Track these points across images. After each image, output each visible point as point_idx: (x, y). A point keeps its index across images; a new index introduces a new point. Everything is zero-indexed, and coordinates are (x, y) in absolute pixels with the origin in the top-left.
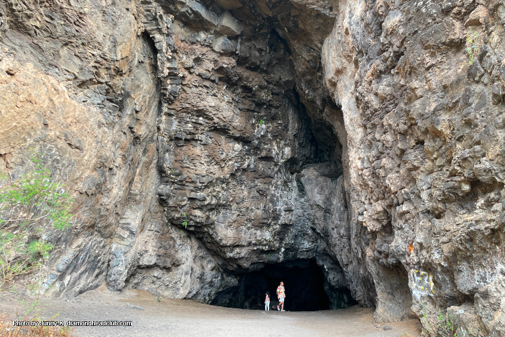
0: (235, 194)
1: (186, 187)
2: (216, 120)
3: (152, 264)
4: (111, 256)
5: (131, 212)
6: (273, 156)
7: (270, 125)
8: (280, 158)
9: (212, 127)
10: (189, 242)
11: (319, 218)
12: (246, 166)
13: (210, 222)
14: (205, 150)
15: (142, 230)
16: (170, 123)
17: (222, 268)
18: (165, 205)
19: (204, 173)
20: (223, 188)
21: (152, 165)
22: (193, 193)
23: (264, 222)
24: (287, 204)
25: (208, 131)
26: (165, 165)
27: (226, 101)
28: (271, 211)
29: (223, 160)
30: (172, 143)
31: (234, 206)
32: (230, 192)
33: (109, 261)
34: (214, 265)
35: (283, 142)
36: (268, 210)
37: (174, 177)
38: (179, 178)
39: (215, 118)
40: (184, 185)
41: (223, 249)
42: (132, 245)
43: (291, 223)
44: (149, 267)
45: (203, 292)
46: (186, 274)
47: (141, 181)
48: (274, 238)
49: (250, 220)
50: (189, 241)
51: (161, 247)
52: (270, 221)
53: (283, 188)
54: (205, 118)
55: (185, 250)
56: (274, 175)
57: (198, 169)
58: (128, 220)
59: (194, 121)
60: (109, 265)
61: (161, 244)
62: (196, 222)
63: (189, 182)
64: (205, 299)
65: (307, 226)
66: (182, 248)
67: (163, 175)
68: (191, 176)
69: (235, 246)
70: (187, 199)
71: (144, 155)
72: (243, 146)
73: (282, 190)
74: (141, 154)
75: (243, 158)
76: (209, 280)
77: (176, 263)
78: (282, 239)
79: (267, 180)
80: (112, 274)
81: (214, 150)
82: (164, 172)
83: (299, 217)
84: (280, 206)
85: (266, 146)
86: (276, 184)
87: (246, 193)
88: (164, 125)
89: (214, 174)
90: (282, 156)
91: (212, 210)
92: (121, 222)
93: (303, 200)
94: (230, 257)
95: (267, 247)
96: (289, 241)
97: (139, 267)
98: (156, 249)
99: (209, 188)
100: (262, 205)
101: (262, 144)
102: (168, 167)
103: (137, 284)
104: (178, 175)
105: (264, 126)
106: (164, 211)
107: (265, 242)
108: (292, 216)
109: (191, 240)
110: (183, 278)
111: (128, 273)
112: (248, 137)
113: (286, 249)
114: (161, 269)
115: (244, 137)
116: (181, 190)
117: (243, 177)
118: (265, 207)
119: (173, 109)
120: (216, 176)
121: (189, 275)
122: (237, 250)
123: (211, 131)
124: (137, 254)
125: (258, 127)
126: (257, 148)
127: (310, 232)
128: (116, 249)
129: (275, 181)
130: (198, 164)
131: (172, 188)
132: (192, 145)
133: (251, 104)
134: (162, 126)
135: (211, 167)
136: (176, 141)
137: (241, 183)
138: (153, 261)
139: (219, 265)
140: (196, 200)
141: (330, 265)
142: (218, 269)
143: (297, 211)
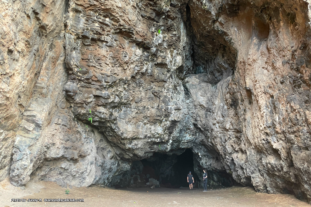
0: (134, 94)
1: (92, 85)
2: (122, 22)
3: (59, 156)
4: (15, 150)
5: (37, 105)
6: (167, 63)
7: (166, 35)
8: (173, 65)
9: (117, 29)
10: (93, 136)
11: (201, 116)
12: (145, 71)
13: (113, 117)
14: (110, 51)
15: (49, 124)
16: (77, 20)
17: (119, 157)
18: (71, 101)
19: (109, 73)
20: (125, 88)
21: (59, 62)
22: (98, 91)
23: (158, 118)
24: (176, 104)
25: (113, 33)
26: (72, 63)
27: (131, 5)
28: (163, 110)
29: (126, 63)
30: (79, 42)
31: (133, 105)
32: (131, 93)
33: (12, 155)
34: (113, 155)
35: (175, 51)
36: (161, 109)
37: (81, 75)
38: (86, 76)
39: (120, 20)
40: (90, 83)
41: (123, 141)
42: (37, 138)
43: (179, 120)
44: (56, 160)
45: (103, 177)
46: (92, 164)
47: (48, 75)
48: (164, 132)
49: (146, 117)
50: (93, 134)
51: (68, 140)
52: (163, 118)
53: (173, 91)
54: (112, 19)
55: (90, 143)
56: (167, 80)
57: (103, 69)
58: (34, 112)
59: (101, 21)
60: (12, 159)
61: (69, 137)
62: (101, 118)
63: (95, 81)
64: (104, 182)
65: (190, 122)
66: (87, 141)
67: (70, 72)
68: (97, 75)
69: (133, 139)
70: (93, 97)
71: (51, 51)
72: (143, 52)
73: (172, 93)
74: (48, 49)
75: (142, 63)
76: (108, 167)
77: (83, 154)
78: (171, 133)
79: (161, 84)
80: (15, 168)
81: (119, 52)
82: (71, 70)
83: (185, 115)
84: (171, 106)
85: (162, 54)
86: (168, 88)
87: (143, 94)
88: (71, 22)
89: (118, 75)
90: (175, 64)
91: (114, 107)
92: (25, 114)
93: (188, 101)
94: (129, 148)
95: (159, 139)
96: (176, 134)
97: (46, 160)
98: (64, 142)
99: (112, 88)
100: (156, 105)
101: (159, 52)
102: (75, 65)
103: (44, 176)
104: (85, 73)
105: (161, 36)
106: (71, 107)
107: (157, 136)
108: (180, 114)
109: (94, 134)
110: (89, 168)
111: (34, 166)
112: (149, 43)
113: (173, 141)
114: (68, 160)
115: (145, 43)
116: (88, 88)
117: (141, 80)
118: (158, 106)
119: (81, 5)
120: (119, 77)
121: (94, 165)
122: (135, 142)
123: (116, 33)
124: (44, 147)
125: (157, 35)
126: (155, 55)
127: (192, 127)
128: (20, 142)
129: (167, 85)
130: (103, 64)
131: (79, 86)
132: (98, 45)
133: (152, 12)
134: (70, 23)
135: (115, 68)
136: (83, 40)
137: (139, 85)
138: (61, 153)
139: (117, 154)
140: (100, 98)
141: (203, 153)
142: (116, 157)
143: (184, 110)
